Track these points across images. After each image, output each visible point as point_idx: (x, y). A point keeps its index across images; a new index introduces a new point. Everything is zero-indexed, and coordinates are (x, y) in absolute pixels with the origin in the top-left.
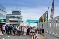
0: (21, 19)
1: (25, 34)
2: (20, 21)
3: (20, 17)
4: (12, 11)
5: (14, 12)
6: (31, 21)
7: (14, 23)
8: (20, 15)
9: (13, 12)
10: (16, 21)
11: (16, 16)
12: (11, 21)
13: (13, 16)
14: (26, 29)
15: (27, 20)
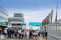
0: (23, 21)
1: (28, 37)
2: (22, 24)
3: (22, 20)
7: (16, 26)
8: (22, 18)
9: (15, 15)
10: (18, 24)
11: (18, 19)
12: (13, 24)
13: (15, 19)
14: (29, 32)
15: (30, 23)
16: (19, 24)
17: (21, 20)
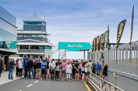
2: (43, 46)
3: (44, 36)
4: (25, 22)
5: (29, 25)
6: (69, 46)
8: (43, 32)
9: (26, 24)
10: (33, 46)
11: (34, 34)
12: (22, 47)
13: (26, 34)
15: (59, 43)
16: (37, 47)
17: (40, 36)
